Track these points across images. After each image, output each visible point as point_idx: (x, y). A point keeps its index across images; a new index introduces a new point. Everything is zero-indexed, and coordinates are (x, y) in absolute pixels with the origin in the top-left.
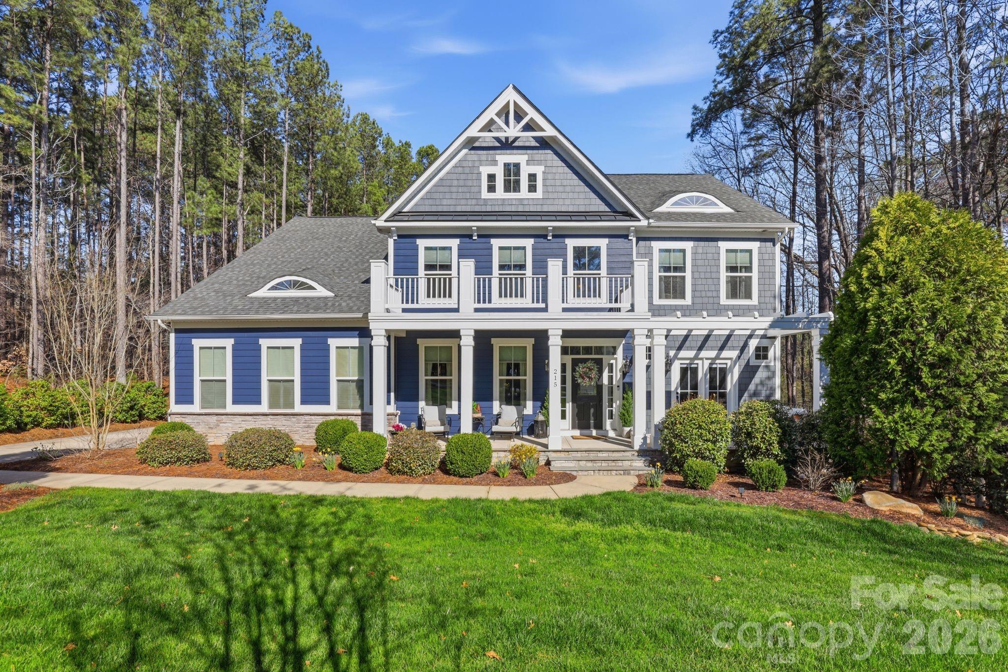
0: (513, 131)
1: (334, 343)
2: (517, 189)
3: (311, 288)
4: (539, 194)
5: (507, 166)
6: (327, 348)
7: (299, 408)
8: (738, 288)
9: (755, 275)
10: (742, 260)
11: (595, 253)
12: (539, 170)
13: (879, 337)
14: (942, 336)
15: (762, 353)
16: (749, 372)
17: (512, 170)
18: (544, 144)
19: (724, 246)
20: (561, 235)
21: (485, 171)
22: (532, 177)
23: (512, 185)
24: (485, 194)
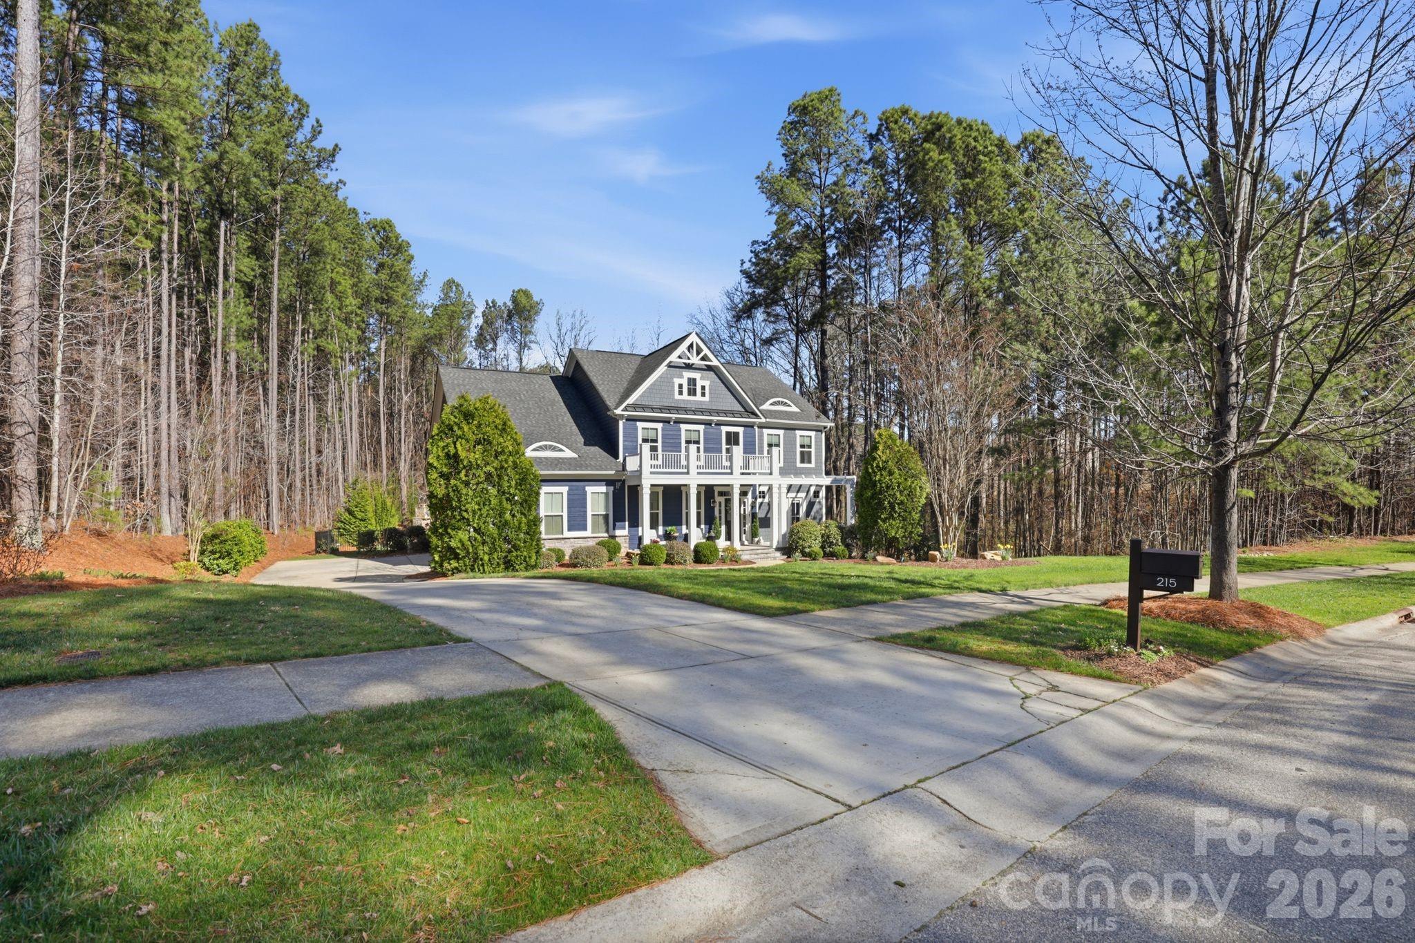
0: (695, 360)
1: (590, 489)
2: (695, 394)
3: (561, 450)
4: (707, 398)
5: (689, 379)
6: (585, 494)
7: (567, 534)
8: (805, 457)
9: (813, 450)
10: (806, 442)
11: (737, 434)
12: (707, 383)
13: (880, 491)
14: (901, 492)
15: (816, 494)
16: (811, 505)
17: (692, 382)
18: (709, 368)
19: (799, 433)
20: (719, 424)
21: (677, 381)
22: (703, 388)
23: (692, 392)
24: (677, 396)
